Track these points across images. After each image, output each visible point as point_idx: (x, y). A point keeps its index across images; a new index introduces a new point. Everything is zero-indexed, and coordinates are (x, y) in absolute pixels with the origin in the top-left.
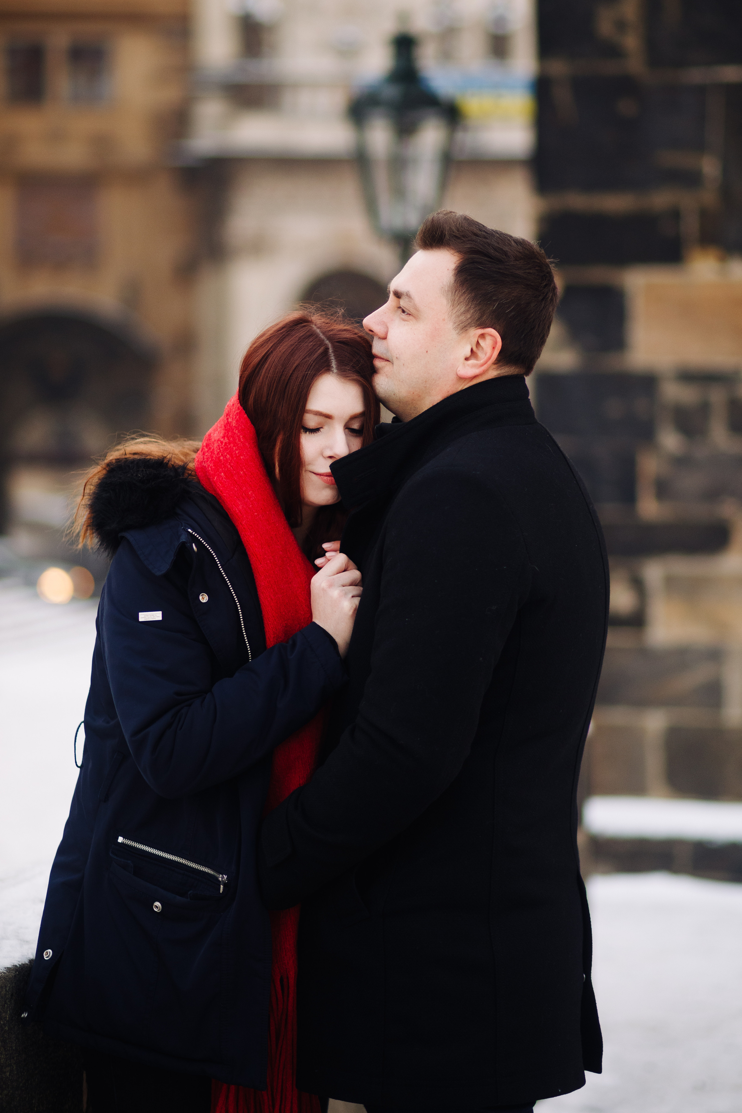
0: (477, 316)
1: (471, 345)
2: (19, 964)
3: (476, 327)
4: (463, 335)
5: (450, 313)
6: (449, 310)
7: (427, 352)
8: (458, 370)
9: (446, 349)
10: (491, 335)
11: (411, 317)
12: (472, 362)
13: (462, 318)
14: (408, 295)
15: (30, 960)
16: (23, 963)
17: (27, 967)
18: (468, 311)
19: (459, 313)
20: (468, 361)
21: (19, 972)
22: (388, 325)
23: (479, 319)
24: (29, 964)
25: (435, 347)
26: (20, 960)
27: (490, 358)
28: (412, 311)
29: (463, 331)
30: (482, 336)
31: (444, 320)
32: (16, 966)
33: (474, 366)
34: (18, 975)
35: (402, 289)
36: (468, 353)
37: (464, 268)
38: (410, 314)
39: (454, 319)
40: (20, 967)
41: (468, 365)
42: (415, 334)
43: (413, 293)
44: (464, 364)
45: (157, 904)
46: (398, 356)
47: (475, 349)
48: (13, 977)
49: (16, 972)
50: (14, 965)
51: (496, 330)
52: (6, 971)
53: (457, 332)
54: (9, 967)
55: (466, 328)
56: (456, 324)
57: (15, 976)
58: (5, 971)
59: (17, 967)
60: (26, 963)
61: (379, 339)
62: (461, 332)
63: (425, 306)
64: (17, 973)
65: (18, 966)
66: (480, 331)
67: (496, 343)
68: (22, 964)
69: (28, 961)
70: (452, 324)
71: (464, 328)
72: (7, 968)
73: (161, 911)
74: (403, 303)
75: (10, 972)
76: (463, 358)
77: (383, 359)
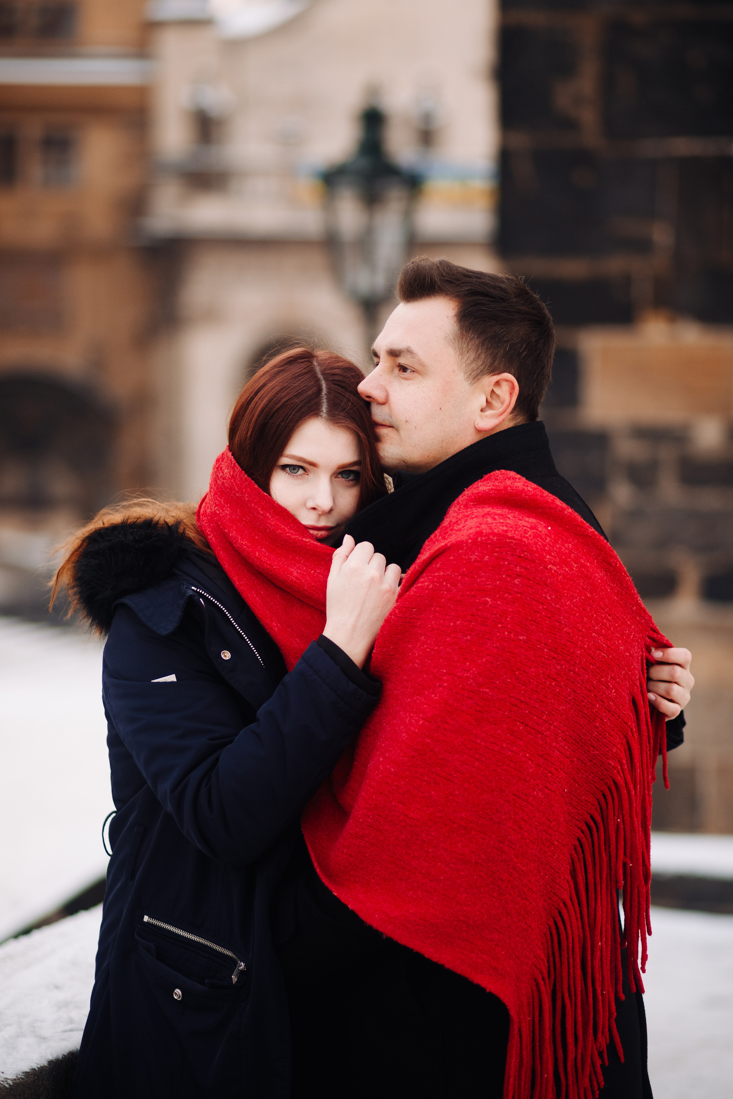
0: (489, 361)
1: (486, 395)
2: (37, 1067)
3: (490, 374)
4: (476, 385)
5: (460, 363)
6: (457, 360)
7: (441, 409)
8: (476, 423)
9: (460, 402)
10: (507, 380)
11: (415, 374)
12: (489, 412)
13: (474, 366)
14: (409, 351)
15: (48, 1062)
16: (42, 1065)
17: (46, 1070)
18: (478, 357)
19: (469, 361)
20: (484, 412)
21: (37, 1077)
22: (387, 387)
23: (491, 364)
24: (48, 1066)
25: (449, 402)
26: (38, 1062)
27: (509, 405)
28: (417, 367)
29: (475, 380)
30: (498, 383)
31: (454, 371)
32: (34, 1069)
33: (492, 416)
34: (37, 1079)
35: (398, 345)
36: (484, 403)
37: (467, 313)
38: (414, 371)
39: (465, 369)
40: (39, 1071)
41: (486, 416)
42: (424, 392)
43: (415, 348)
44: (481, 416)
45: (178, 991)
46: (408, 419)
47: (489, 399)
48: (31, 1082)
49: (34, 1077)
50: (32, 1069)
51: (511, 374)
52: (25, 1076)
53: (469, 382)
54: (27, 1071)
55: (479, 377)
56: (467, 374)
57: (34, 1081)
58: (23, 1077)
59: (36, 1071)
60: (45, 1065)
61: (378, 405)
62: (473, 382)
63: (431, 359)
64: (36, 1077)
65: (37, 1069)
66: (496, 378)
67: (513, 388)
68: (40, 1067)
69: (47, 1063)
70: (462, 374)
71: (476, 377)
72: (26, 1072)
73: (181, 999)
74: (402, 360)
75: (28, 1077)
76: (480, 410)
77: (387, 426)
